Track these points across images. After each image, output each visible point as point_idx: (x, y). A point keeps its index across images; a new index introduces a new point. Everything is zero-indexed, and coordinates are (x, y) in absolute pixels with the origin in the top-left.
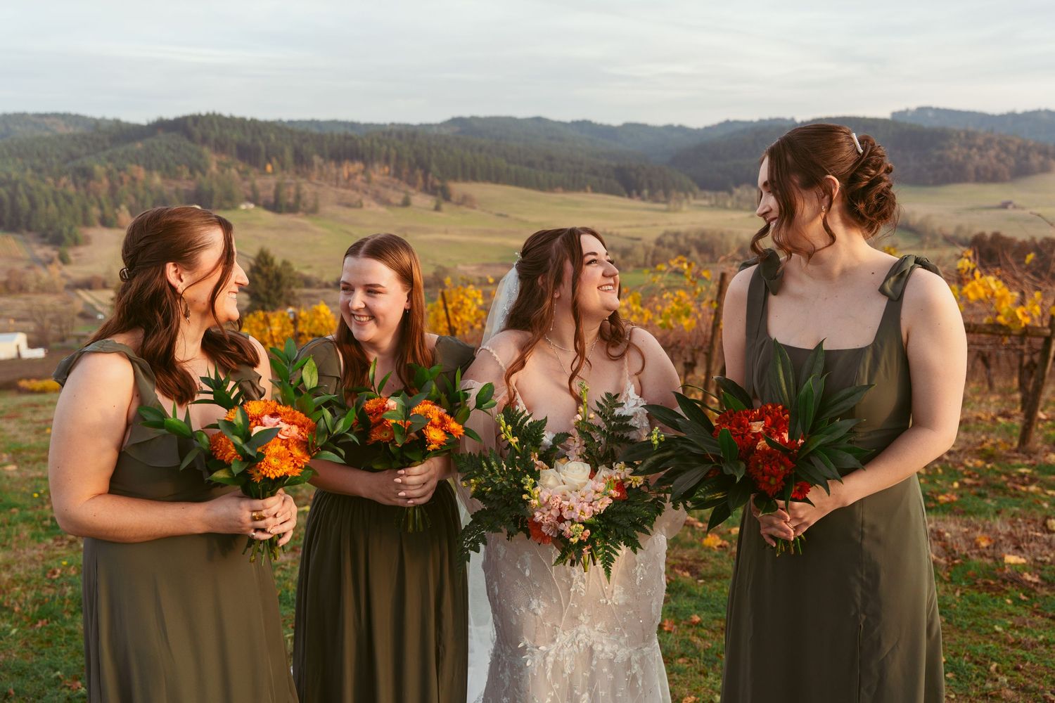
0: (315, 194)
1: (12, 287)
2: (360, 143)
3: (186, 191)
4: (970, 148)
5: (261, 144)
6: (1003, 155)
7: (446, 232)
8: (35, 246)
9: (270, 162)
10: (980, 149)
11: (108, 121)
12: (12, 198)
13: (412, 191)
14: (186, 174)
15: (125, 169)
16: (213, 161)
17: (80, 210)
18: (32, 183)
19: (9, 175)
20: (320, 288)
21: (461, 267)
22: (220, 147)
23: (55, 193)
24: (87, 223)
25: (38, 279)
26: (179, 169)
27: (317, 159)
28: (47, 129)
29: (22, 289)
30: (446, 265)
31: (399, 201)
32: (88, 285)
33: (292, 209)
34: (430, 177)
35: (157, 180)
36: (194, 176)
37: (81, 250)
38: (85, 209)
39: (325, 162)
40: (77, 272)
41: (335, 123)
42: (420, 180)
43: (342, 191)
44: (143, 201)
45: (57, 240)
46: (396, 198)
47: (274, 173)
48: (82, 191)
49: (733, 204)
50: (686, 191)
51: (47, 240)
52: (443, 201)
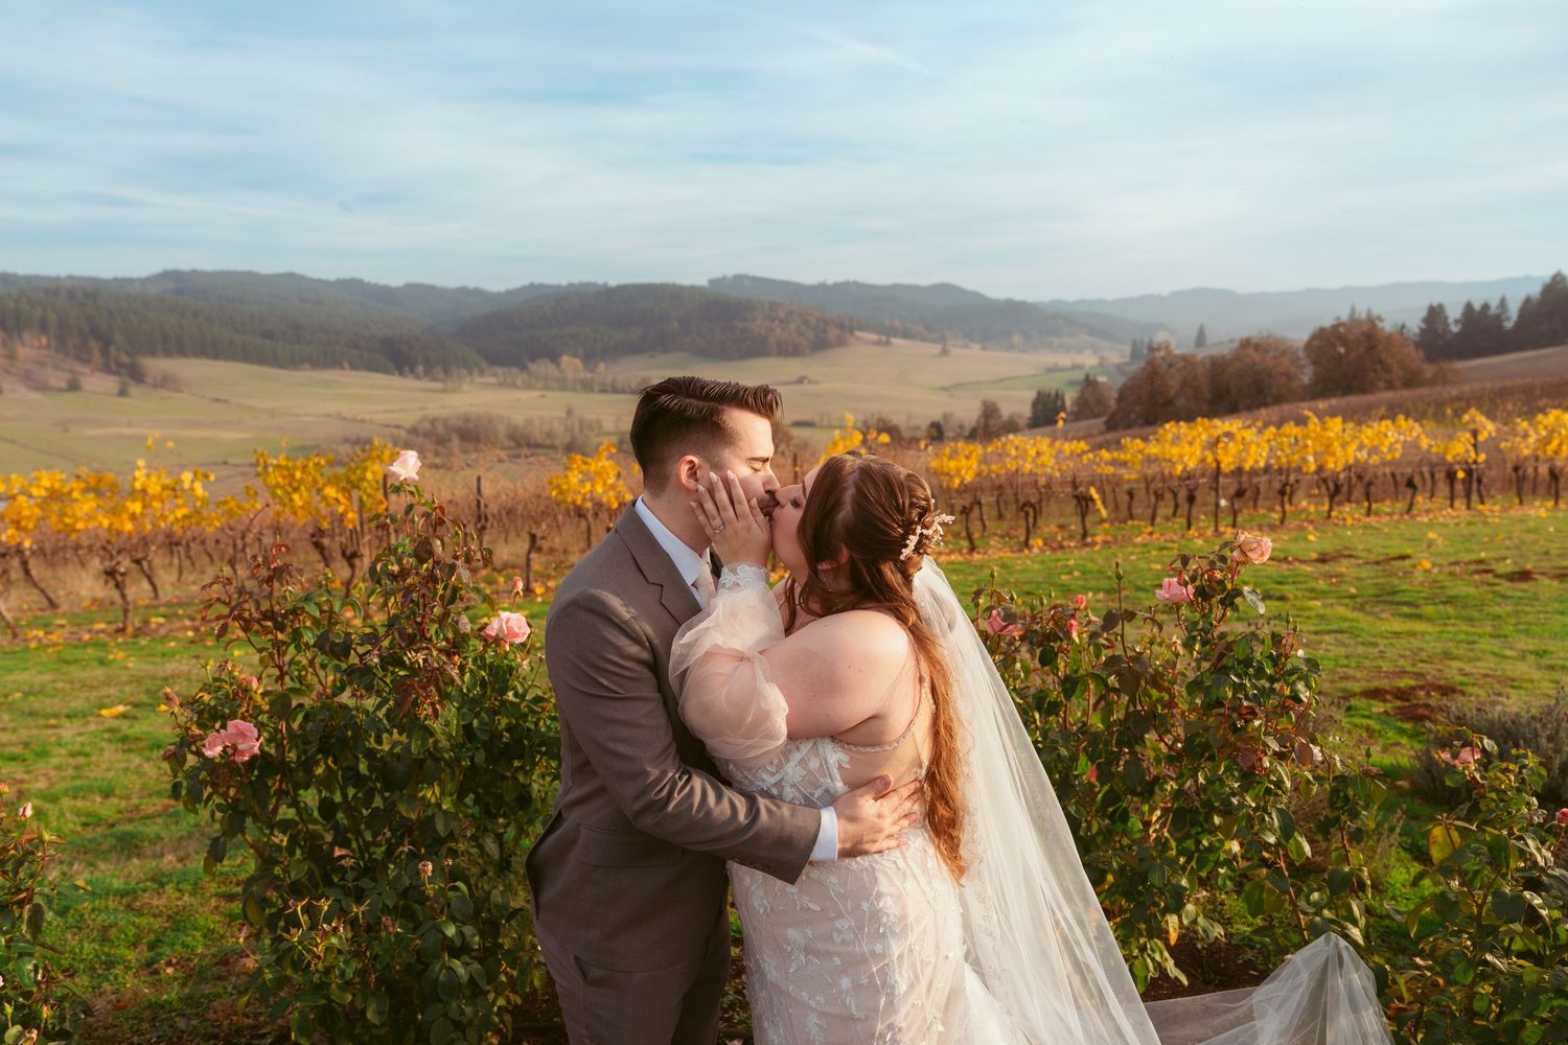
4: (773, 320)
6: (803, 328)
10: (781, 321)
13: (87, 370)
31: (63, 385)
34: (113, 350)
42: (97, 355)
46: (58, 379)
49: (523, 381)
50: (469, 367)
52: (133, 383)
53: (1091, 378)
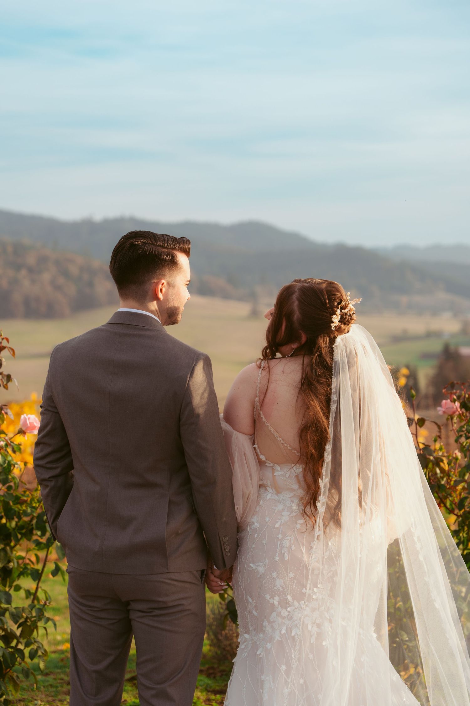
4: (18, 267)
6: (61, 280)
10: (31, 270)
53: (452, 347)
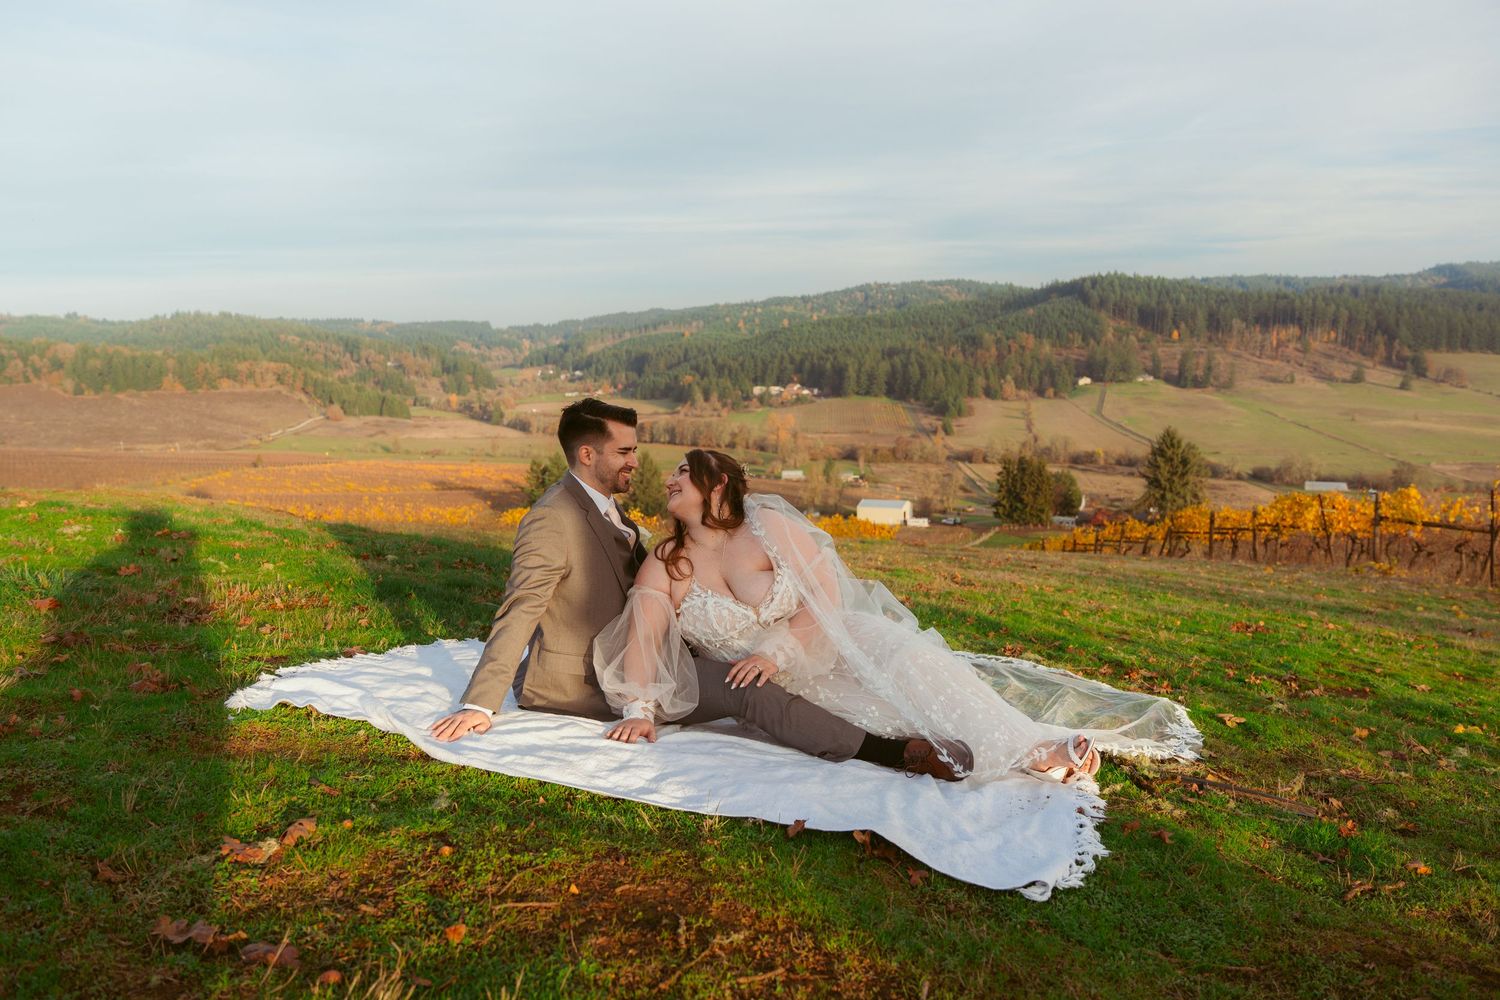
0: (1233, 365)
1: (899, 455)
2: (1297, 303)
3: (1077, 360)
5: (1169, 307)
7: (1416, 418)
8: (921, 415)
9: (1178, 328)
11: (1001, 286)
12: (905, 366)
13: (1369, 363)
14: (1079, 341)
15: (1014, 338)
16: (1110, 326)
17: (966, 380)
18: (924, 352)
19: (903, 345)
20: (1230, 479)
21: (1434, 465)
22: (1119, 311)
23: (944, 362)
24: (971, 394)
25: (923, 449)
26: (1071, 336)
27: (1237, 324)
28: (940, 297)
29: (908, 457)
30: (1414, 462)
31: (1348, 376)
32: (968, 458)
33: (1198, 384)
34: (1396, 343)
35: (1047, 348)
36: (1088, 345)
37: (964, 420)
38: (971, 379)
39: (1247, 327)
40: (958, 443)
41: (1267, 278)
42: (1382, 349)
43: (1270, 362)
44: (1030, 371)
45: (941, 410)
46: (1343, 371)
47: (1180, 340)
48: (971, 361)
51: (932, 409)
52: (1415, 376)
